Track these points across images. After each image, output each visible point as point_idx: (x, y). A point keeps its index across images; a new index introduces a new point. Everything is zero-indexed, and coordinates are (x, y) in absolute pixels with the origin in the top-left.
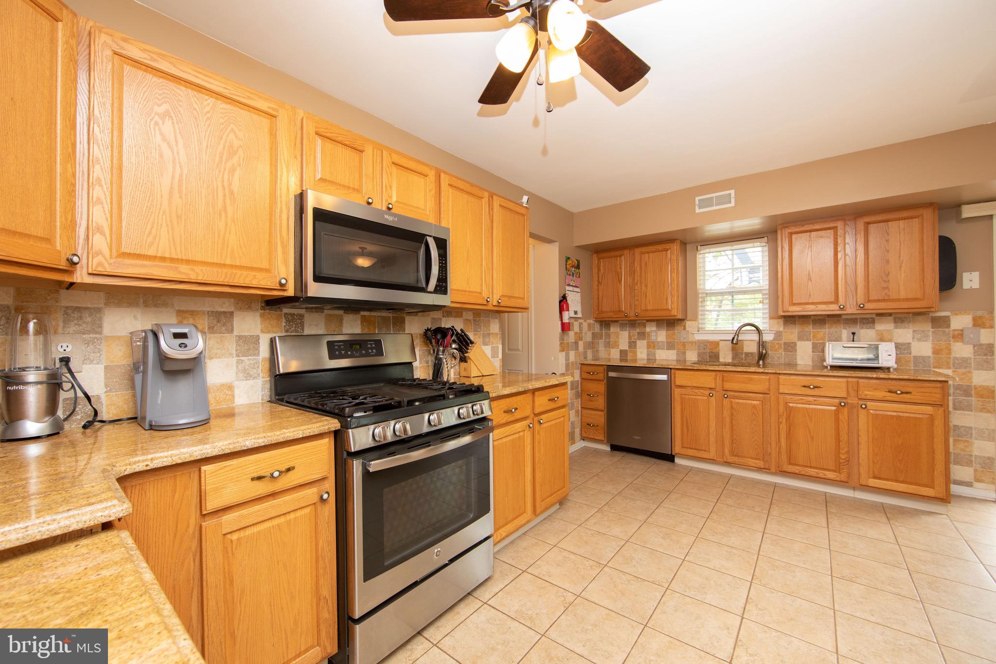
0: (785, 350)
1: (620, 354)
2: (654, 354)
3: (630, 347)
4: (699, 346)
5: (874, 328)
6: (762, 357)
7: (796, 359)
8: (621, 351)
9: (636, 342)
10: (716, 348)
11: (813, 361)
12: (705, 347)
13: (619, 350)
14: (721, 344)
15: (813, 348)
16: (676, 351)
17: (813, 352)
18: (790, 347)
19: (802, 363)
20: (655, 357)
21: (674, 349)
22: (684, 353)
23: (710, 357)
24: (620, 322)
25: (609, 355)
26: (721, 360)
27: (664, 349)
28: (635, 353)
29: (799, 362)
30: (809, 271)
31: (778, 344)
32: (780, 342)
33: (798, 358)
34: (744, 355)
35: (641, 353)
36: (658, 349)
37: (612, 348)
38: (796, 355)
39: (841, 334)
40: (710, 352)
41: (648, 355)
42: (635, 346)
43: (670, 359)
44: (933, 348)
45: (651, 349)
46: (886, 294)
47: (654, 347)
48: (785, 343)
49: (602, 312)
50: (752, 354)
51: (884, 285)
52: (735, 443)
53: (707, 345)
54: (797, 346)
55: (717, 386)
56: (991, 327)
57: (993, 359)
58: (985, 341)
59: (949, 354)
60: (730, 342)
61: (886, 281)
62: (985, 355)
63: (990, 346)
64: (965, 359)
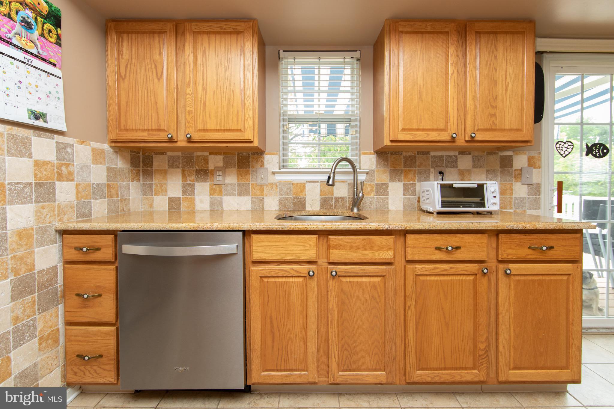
0: (377, 193)
1: (169, 204)
2: (221, 203)
3: (184, 193)
4: (281, 190)
5: (457, 167)
6: (356, 202)
7: (387, 203)
8: (171, 200)
9: (193, 185)
10: (302, 192)
11: (404, 206)
12: (289, 191)
13: (167, 197)
14: (308, 186)
15: (404, 190)
16: (250, 198)
17: (404, 195)
18: (382, 189)
19: (394, 209)
20: (222, 207)
21: (248, 195)
22: (262, 200)
23: (294, 204)
24: (169, 153)
25: (151, 205)
26: (308, 207)
27: (234, 195)
28: (193, 202)
29: (391, 207)
30: (420, 88)
31: (370, 185)
32: (372, 183)
33: (390, 202)
34: (333, 200)
35: (202, 202)
36: (226, 195)
37: (156, 195)
38: (387, 198)
39: (429, 174)
40: (294, 198)
41: (212, 204)
42: (193, 192)
43: (243, 208)
44: (500, 188)
45: (216, 196)
46: (493, 122)
47: (220, 193)
48: (377, 185)
49: (126, 130)
50: (342, 198)
51: (492, 111)
53: (290, 189)
54: (389, 188)
55: (320, 257)
56: (539, 167)
57: (540, 198)
58: (535, 181)
59: (512, 194)
60: (319, 184)
61: (495, 107)
62: (535, 194)
63: (539, 185)
64: (522, 200)
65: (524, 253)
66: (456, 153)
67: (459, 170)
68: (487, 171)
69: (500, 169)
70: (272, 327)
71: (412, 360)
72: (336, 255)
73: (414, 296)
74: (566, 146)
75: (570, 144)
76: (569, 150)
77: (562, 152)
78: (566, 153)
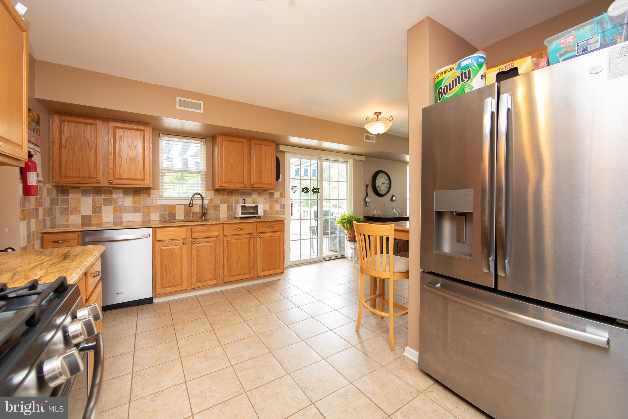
0: (215, 210)
1: (82, 219)
2: (121, 217)
3: (93, 212)
4: (161, 210)
5: (251, 197)
6: (204, 214)
7: (219, 214)
8: (83, 217)
9: (101, 207)
10: (173, 210)
11: (227, 215)
12: (166, 210)
13: (80, 215)
14: (177, 207)
15: (228, 208)
16: (141, 214)
17: (227, 210)
18: (217, 208)
19: (222, 217)
20: (122, 220)
21: (140, 212)
22: (149, 215)
23: (169, 216)
24: (82, 188)
25: (67, 221)
26: (177, 218)
27: (130, 212)
28: (101, 217)
29: (221, 216)
31: (210, 206)
32: (212, 205)
33: (221, 214)
34: (191, 214)
35: (107, 217)
36: (125, 213)
37: (71, 214)
38: (220, 212)
39: (239, 200)
40: (169, 213)
41: (114, 218)
42: (101, 211)
43: (136, 220)
44: (270, 206)
45: (118, 214)
46: (261, 180)
47: (121, 212)
48: (214, 206)
50: (196, 213)
51: (260, 176)
52: (199, 273)
53: (167, 208)
54: (220, 207)
55: (188, 237)
56: (284, 197)
57: (285, 210)
58: (283, 203)
59: (274, 209)
60: (183, 205)
61: (261, 174)
62: (283, 209)
63: (284, 205)
64: (278, 211)
65: (265, 229)
66: (251, 191)
67: (252, 198)
68: (264, 199)
69: (269, 198)
70: (166, 268)
71: (226, 274)
72: (195, 235)
73: (227, 249)
74: (295, 188)
75: (296, 187)
76: (296, 190)
77: (293, 191)
78: (295, 191)
